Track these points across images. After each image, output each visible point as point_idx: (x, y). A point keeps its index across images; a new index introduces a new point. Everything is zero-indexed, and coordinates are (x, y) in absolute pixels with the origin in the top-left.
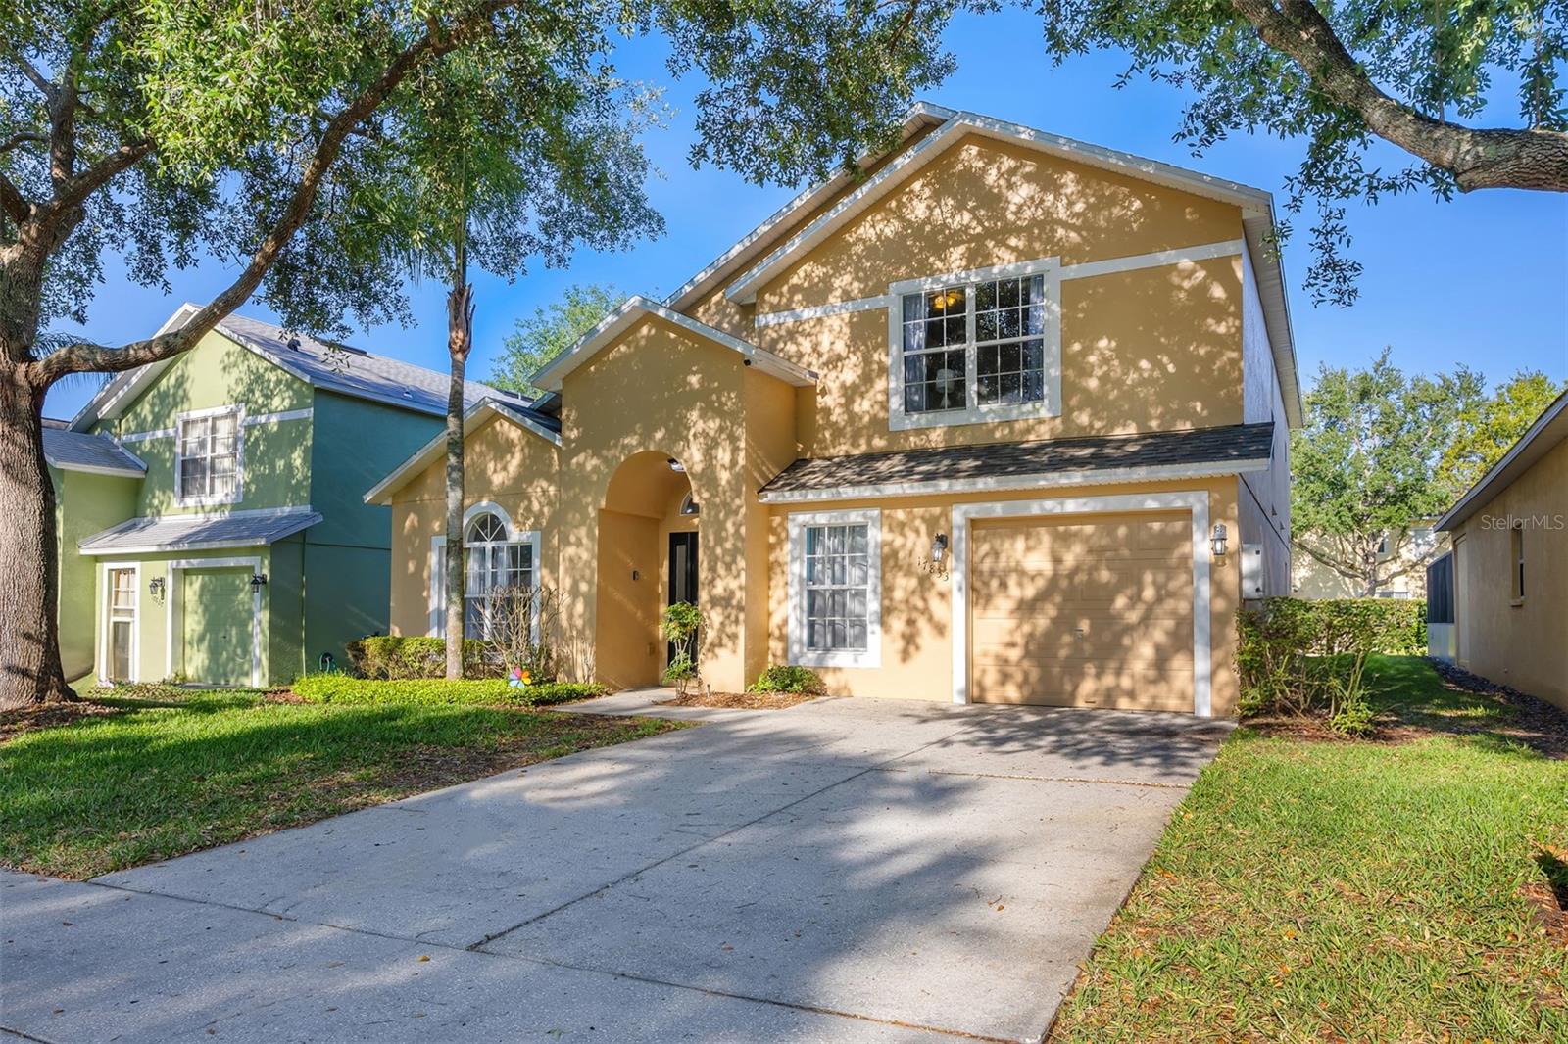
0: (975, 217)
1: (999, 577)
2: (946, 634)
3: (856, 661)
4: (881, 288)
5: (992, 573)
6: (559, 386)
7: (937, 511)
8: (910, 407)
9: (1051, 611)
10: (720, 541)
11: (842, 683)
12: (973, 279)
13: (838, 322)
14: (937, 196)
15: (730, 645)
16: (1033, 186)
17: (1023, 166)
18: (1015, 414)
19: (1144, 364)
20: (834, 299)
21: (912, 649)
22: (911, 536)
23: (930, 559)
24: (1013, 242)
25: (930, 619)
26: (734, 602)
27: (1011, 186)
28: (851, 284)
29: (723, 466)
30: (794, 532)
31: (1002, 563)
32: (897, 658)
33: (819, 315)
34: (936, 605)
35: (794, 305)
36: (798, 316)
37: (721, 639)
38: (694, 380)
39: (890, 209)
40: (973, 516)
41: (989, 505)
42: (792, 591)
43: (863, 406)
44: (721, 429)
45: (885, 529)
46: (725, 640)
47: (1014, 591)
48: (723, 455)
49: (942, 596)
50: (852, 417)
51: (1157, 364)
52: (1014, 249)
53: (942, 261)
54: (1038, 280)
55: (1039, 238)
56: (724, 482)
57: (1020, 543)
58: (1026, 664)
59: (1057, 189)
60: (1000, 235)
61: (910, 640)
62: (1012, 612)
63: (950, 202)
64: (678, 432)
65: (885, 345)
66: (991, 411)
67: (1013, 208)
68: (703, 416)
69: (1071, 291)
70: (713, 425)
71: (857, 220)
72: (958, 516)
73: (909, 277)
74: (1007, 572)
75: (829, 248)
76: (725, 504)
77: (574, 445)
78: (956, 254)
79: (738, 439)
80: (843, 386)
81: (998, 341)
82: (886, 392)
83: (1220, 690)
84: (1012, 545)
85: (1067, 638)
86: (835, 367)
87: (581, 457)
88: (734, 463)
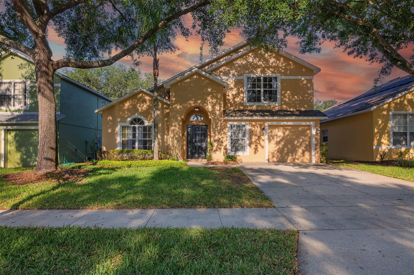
0: (263, 63)
1: (273, 137)
2: (264, 148)
3: (243, 154)
4: (242, 75)
5: (271, 136)
6: (169, 87)
7: (262, 123)
8: (249, 101)
9: (283, 143)
10: (216, 127)
11: (240, 159)
12: (262, 76)
13: (232, 80)
14: (255, 57)
15: (219, 150)
16: (275, 59)
17: (273, 55)
18: (271, 104)
19: (296, 97)
20: (231, 75)
21: (257, 151)
22: (256, 128)
23: (260, 133)
24: (271, 69)
25: (261, 145)
26: (220, 141)
27: (270, 58)
28: (235, 72)
29: (217, 110)
30: (228, 126)
31: (273, 134)
32: (253, 153)
33: (227, 78)
34: (262, 142)
35: (221, 75)
36: (222, 78)
37: (217, 149)
38: (209, 90)
39: (244, 58)
40: (270, 124)
41: (273, 122)
42: (228, 139)
43: (237, 100)
44: (217, 102)
45: (250, 126)
46: (218, 149)
47: (275, 140)
48: (217, 108)
49: (263, 140)
50: (235, 102)
51: (298, 97)
52: (271, 71)
53: (256, 71)
54: (276, 78)
55: (276, 70)
56: (217, 114)
57: (277, 130)
58: (278, 154)
59: (279, 60)
60: (269, 68)
61: (256, 150)
62: (275, 144)
63: (258, 59)
64: (205, 101)
65: (243, 87)
66: (266, 103)
67: (271, 63)
68: (212, 98)
69: (282, 81)
70: (214, 101)
71: (236, 59)
72: (266, 124)
73: (248, 73)
74: (274, 136)
75: (230, 64)
76: (218, 119)
77: (174, 102)
78: (259, 70)
79: (221, 104)
80: (233, 95)
81: (268, 89)
82: (243, 97)
83: (316, 157)
84: (275, 130)
85: (286, 149)
86: (231, 90)
87: (176, 105)
88: (220, 110)
